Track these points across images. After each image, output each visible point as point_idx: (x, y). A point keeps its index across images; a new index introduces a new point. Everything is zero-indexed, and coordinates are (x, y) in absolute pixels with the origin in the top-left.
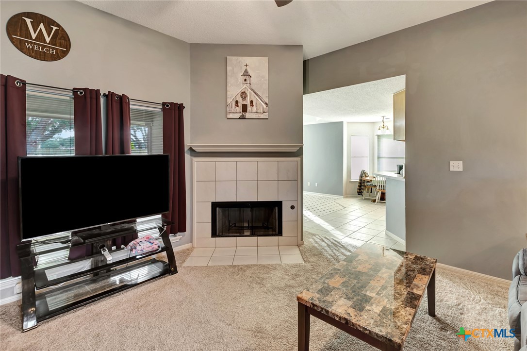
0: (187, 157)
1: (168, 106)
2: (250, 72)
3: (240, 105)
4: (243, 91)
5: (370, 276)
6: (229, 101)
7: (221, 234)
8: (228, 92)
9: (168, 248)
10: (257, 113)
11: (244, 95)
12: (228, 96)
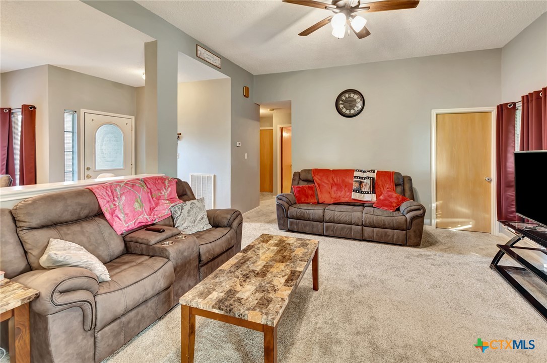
5: (273, 260)
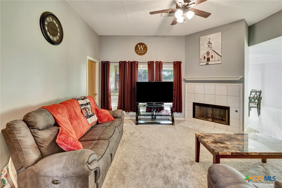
0: (183, 83)
1: (175, 63)
2: (211, 42)
3: (206, 58)
4: (208, 51)
6: (201, 57)
7: (197, 117)
8: (200, 53)
9: (172, 116)
10: (215, 61)
11: (208, 53)
12: (200, 55)
